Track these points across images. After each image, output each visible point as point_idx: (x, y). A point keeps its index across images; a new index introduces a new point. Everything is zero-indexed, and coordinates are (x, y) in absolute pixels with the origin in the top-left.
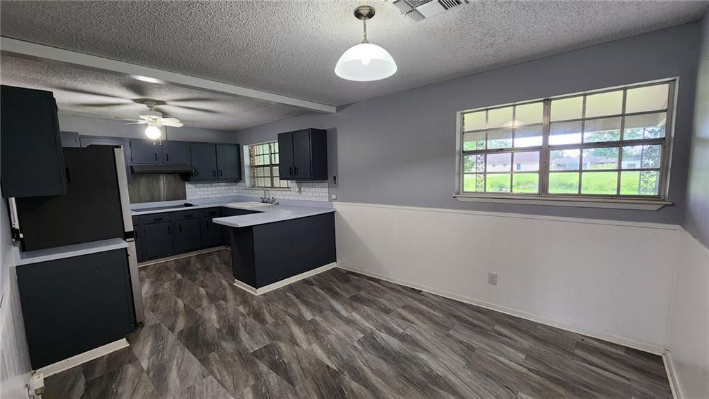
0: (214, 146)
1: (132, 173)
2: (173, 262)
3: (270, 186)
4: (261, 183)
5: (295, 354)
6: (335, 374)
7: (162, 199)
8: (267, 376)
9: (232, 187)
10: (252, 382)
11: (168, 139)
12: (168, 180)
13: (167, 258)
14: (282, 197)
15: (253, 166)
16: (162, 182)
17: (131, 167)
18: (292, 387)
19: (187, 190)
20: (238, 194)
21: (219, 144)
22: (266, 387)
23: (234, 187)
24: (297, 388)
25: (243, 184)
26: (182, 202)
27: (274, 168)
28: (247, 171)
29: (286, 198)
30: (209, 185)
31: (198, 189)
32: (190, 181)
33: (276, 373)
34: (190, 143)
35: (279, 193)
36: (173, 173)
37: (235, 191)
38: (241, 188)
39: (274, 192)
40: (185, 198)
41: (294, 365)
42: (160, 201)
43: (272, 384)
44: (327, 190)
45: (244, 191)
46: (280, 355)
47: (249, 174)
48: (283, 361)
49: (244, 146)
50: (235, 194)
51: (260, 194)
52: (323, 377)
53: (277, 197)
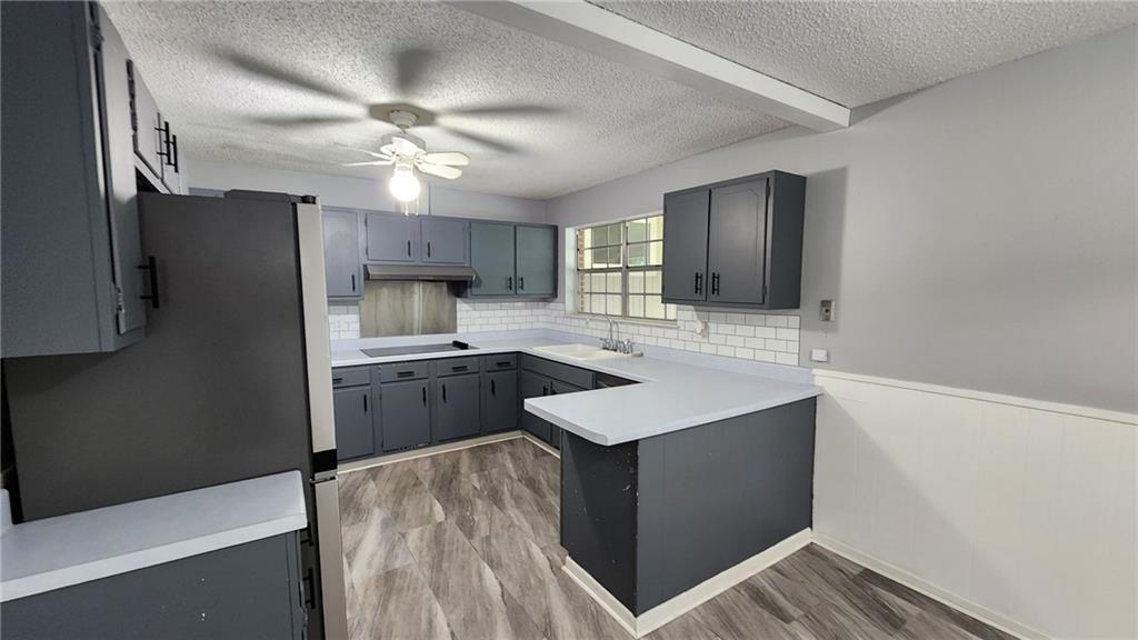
0: (512, 228)
1: (365, 279)
2: (428, 462)
3: (619, 313)
4: (598, 305)
7: (415, 331)
9: (535, 312)
11: (433, 214)
12: (427, 293)
13: (417, 451)
14: (651, 341)
15: (580, 271)
16: (416, 297)
17: (365, 266)
19: (458, 316)
20: (549, 326)
21: (520, 225)
23: (541, 311)
25: (560, 306)
26: (448, 338)
27: (631, 274)
28: (568, 281)
29: (663, 343)
30: (497, 305)
31: (477, 314)
32: (466, 297)
34: (471, 222)
35: (645, 330)
36: (436, 281)
37: (542, 319)
38: (556, 313)
39: (632, 329)
40: (454, 330)
42: (411, 334)
44: (795, 334)
45: (559, 320)
47: (572, 288)
49: (568, 230)
50: (541, 325)
51: (600, 330)
53: (638, 340)
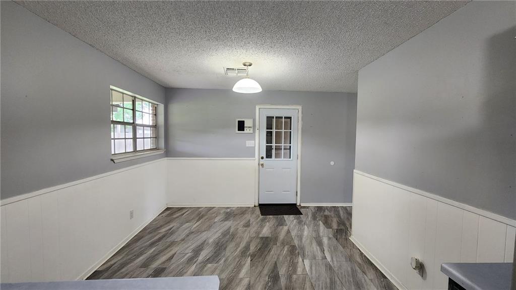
5: (258, 279)
6: (253, 256)
8: (284, 275)
10: (294, 277)
18: (277, 262)
22: (289, 269)
24: (275, 260)
33: (278, 273)
41: (266, 272)
43: (285, 269)
46: (267, 283)
48: (269, 278)
52: (259, 258)
